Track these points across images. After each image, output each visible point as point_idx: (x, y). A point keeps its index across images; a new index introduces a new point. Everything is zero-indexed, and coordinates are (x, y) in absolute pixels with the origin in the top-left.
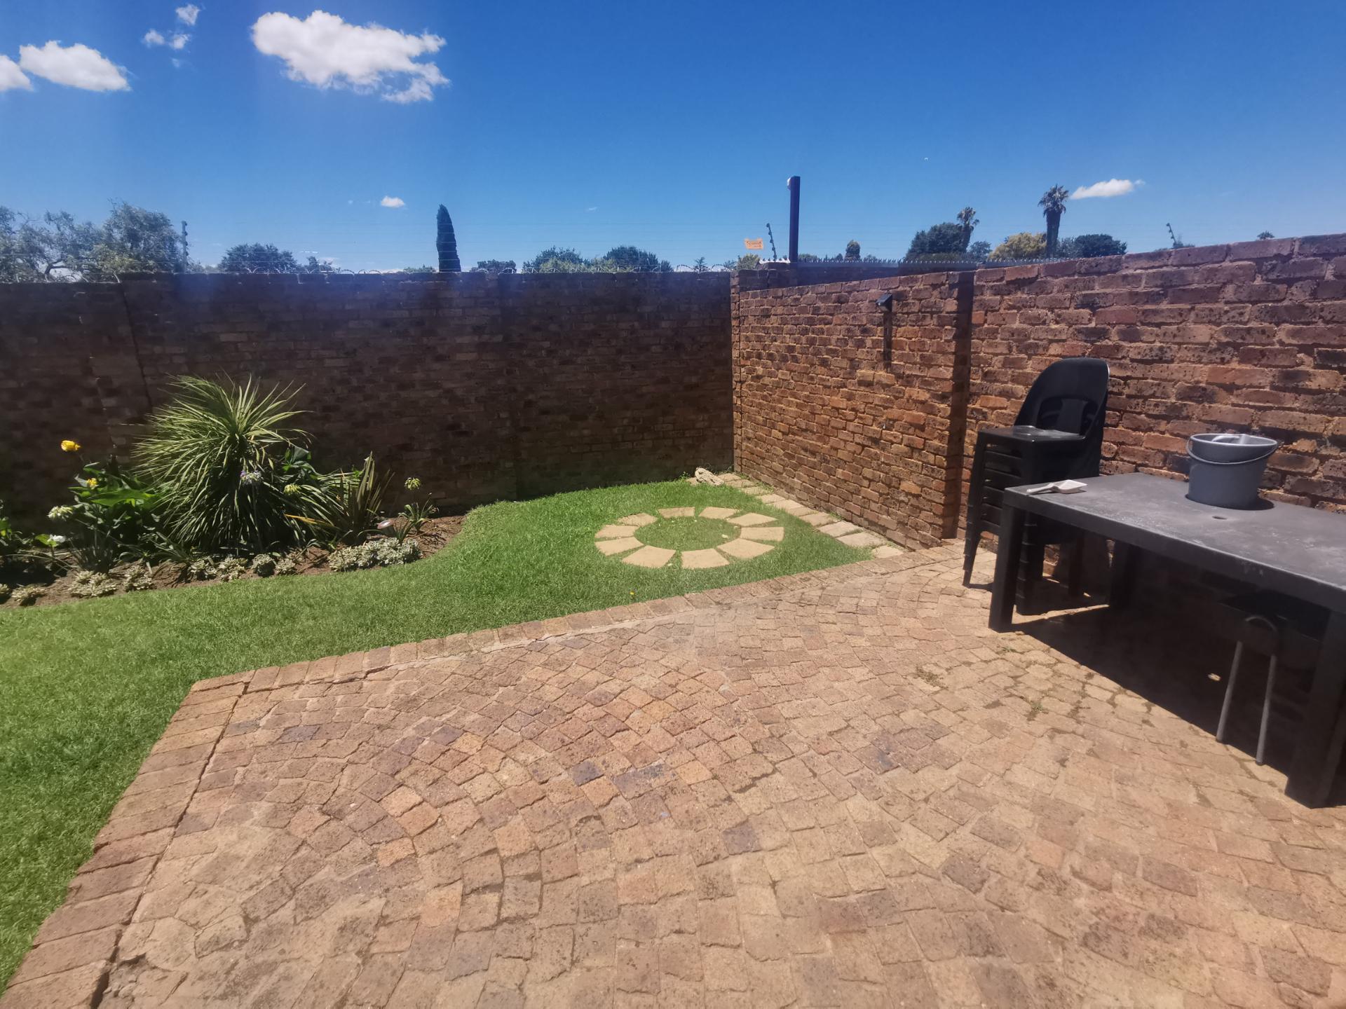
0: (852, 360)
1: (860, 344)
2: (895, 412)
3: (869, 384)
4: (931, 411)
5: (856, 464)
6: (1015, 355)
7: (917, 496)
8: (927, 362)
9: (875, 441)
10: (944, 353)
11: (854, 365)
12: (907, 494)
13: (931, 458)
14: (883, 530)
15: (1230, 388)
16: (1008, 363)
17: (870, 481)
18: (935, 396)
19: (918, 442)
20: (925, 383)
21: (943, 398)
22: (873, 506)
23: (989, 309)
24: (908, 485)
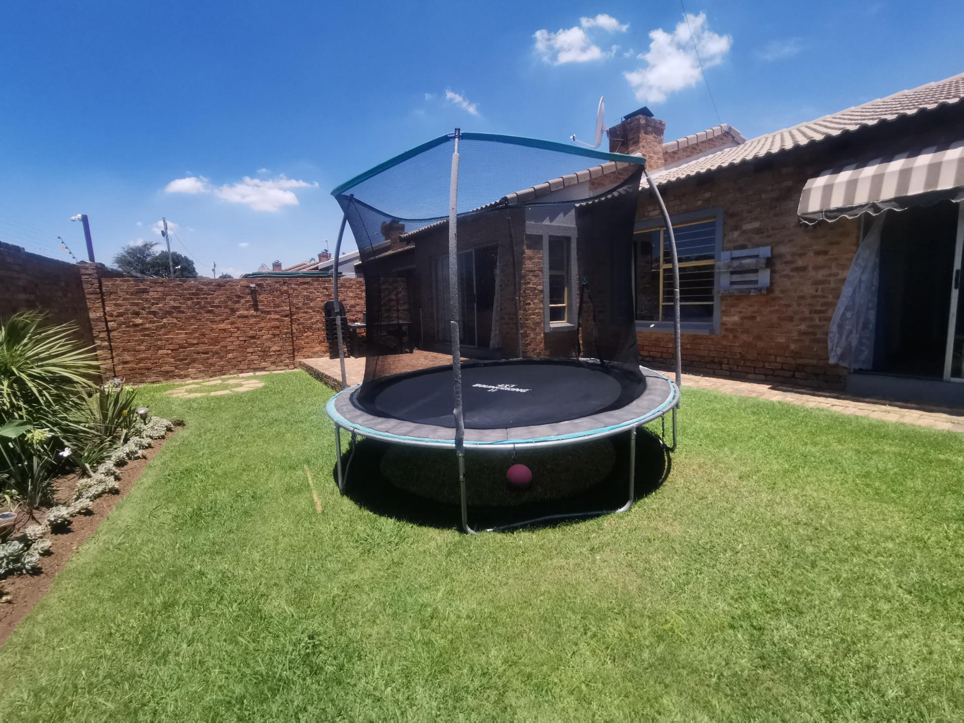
0: (231, 309)
1: (238, 302)
2: (262, 324)
3: (246, 317)
4: (282, 321)
5: (242, 348)
7: (279, 351)
8: (278, 306)
9: (253, 337)
10: (284, 302)
11: (233, 311)
12: (274, 352)
13: (284, 336)
14: (263, 369)
17: (252, 353)
18: (282, 316)
19: (277, 332)
20: (276, 312)
21: (286, 316)
22: (255, 362)
24: (275, 348)
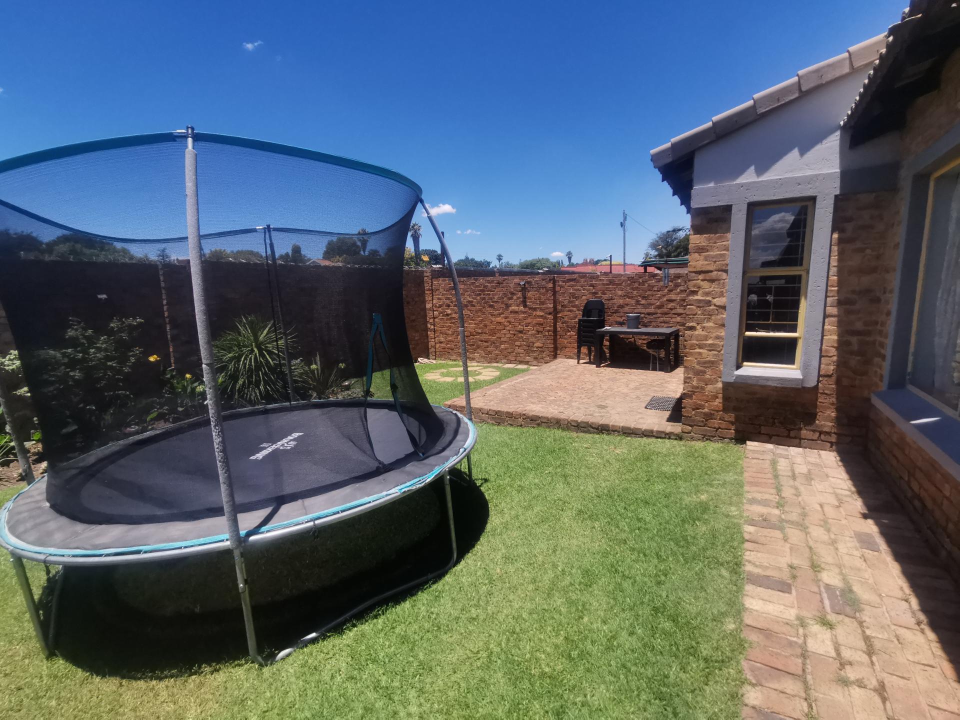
0: (506, 304)
1: (511, 298)
2: (529, 320)
3: (516, 312)
4: (546, 318)
5: (511, 341)
6: (572, 299)
7: (542, 347)
8: (542, 303)
9: (521, 332)
10: (549, 300)
11: (508, 306)
12: (537, 348)
13: (547, 333)
14: (527, 363)
15: (627, 305)
16: (570, 302)
17: (519, 346)
18: (546, 313)
19: (541, 329)
20: (541, 309)
21: (550, 314)
22: (521, 355)
23: (561, 287)
24: (538, 344)
